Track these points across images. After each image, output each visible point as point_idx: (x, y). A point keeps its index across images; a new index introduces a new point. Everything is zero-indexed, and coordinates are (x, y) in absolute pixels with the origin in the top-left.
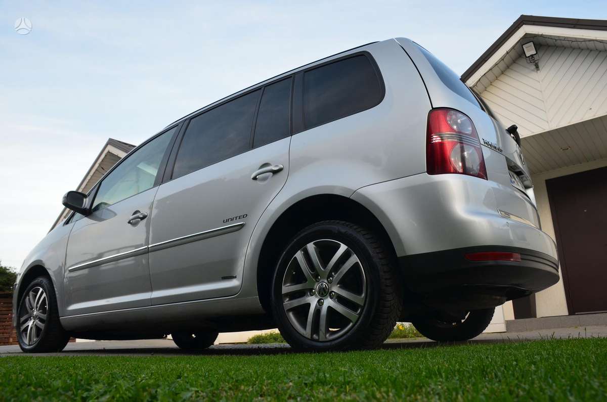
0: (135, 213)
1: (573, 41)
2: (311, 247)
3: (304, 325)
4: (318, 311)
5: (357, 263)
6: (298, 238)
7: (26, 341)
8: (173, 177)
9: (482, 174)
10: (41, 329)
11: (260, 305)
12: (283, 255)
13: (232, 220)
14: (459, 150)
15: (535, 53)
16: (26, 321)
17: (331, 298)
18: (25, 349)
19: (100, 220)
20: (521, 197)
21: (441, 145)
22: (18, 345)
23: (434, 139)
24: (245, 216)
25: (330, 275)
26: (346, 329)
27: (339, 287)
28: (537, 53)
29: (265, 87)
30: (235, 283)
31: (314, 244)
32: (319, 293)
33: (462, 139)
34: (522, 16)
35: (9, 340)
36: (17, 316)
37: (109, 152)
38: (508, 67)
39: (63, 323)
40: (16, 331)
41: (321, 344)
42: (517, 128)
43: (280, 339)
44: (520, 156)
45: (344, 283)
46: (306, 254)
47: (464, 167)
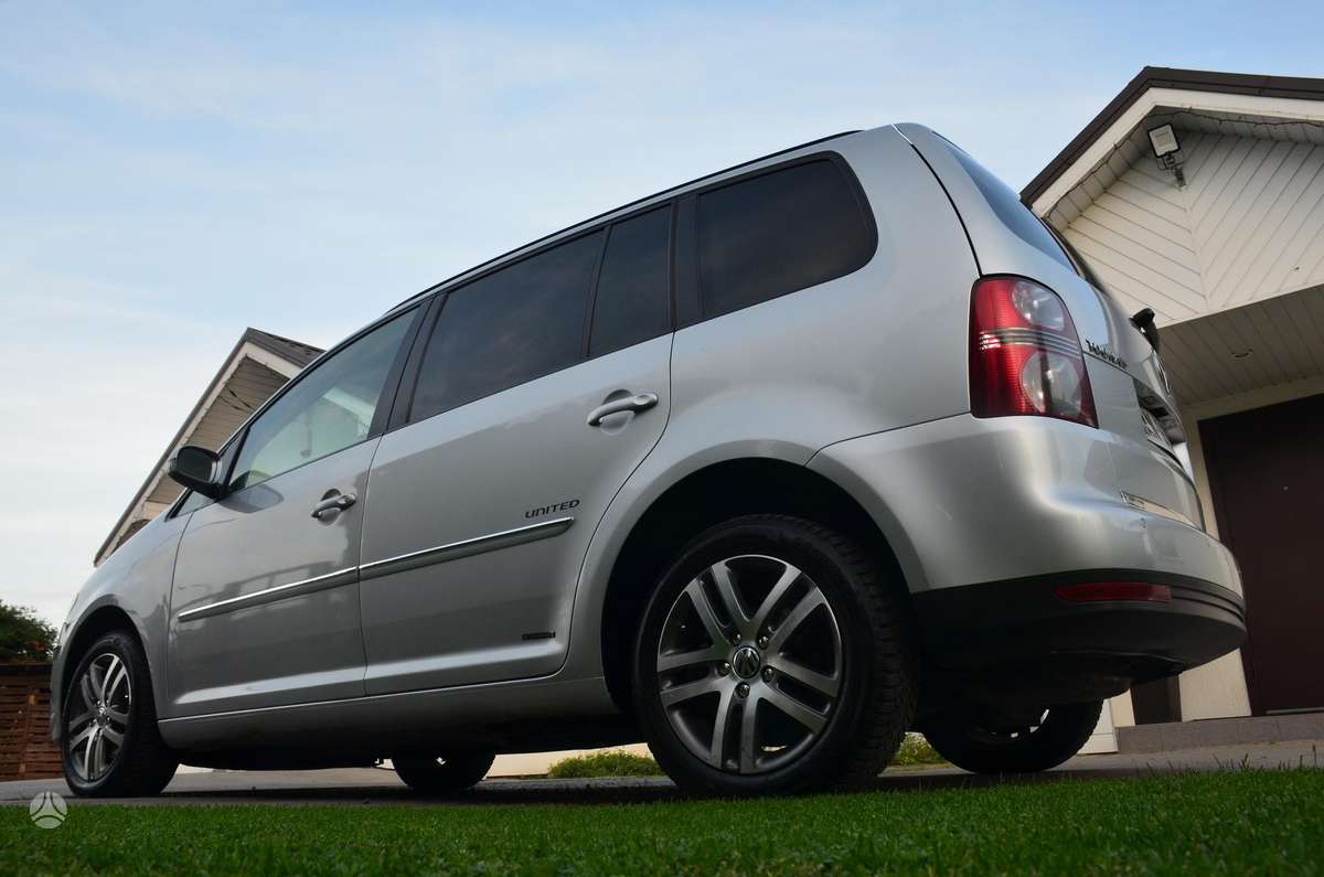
0: (325, 497)
1: (1257, 124)
2: (720, 570)
3: (706, 740)
4: (737, 709)
5: (823, 605)
6: (690, 552)
7: (84, 773)
8: (412, 418)
9: (1087, 414)
10: (116, 746)
11: (608, 695)
12: (659, 588)
13: (545, 511)
14: (1037, 365)
15: (1176, 147)
16: (83, 727)
17: (766, 681)
18: (80, 789)
19: (249, 509)
20: (1164, 463)
21: (1001, 354)
22: (63, 780)
23: (985, 342)
24: (574, 504)
25: (762, 632)
26: (800, 747)
27: (783, 657)
28: (1179, 148)
29: (612, 225)
30: (552, 647)
31: (727, 564)
32: (739, 671)
33: (1042, 340)
34: (1147, 69)
35: (18, 768)
36: (61, 717)
37: (247, 358)
38: (1117, 178)
39: (165, 733)
40: (58, 749)
41: (745, 781)
42: (1153, 315)
43: (631, 768)
44: (1161, 376)
45: (795, 649)
46: (711, 587)
47: (1048, 399)
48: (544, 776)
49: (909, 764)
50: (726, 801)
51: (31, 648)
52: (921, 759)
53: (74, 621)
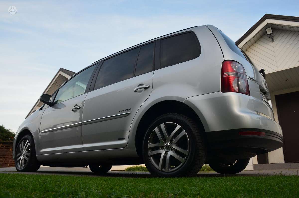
0: (75, 106)
1: (291, 28)
2: (162, 125)
3: (158, 164)
4: (165, 157)
5: (185, 134)
6: (156, 121)
7: (20, 166)
8: (94, 89)
9: (248, 93)
10: (27, 161)
11: (136, 153)
12: (149, 129)
13: (124, 111)
14: (237, 81)
16: (20, 156)
17: (172, 151)
18: (19, 170)
19: (58, 108)
20: (265, 104)
21: (228, 78)
22: (15, 168)
23: (225, 75)
24: (130, 109)
25: (172, 140)
26: (179, 166)
27: (176, 146)
28: (273, 33)
29: (141, 46)
30: (124, 142)
31: (164, 124)
32: (166, 149)
33: (238, 75)
34: (266, 14)
35: (7, 165)
36: (15, 154)
37: (60, 75)
38: (258, 39)
39: (38, 158)
40: (14, 161)
41: (166, 173)
42: (264, 70)
43: (143, 170)
44: (266, 84)
45: (179, 144)
46: (160, 129)
47: (239, 89)
48: (124, 171)
49: (206, 171)
50: (162, 178)
51: (11, 138)
52: (209, 170)
53: (19, 132)
